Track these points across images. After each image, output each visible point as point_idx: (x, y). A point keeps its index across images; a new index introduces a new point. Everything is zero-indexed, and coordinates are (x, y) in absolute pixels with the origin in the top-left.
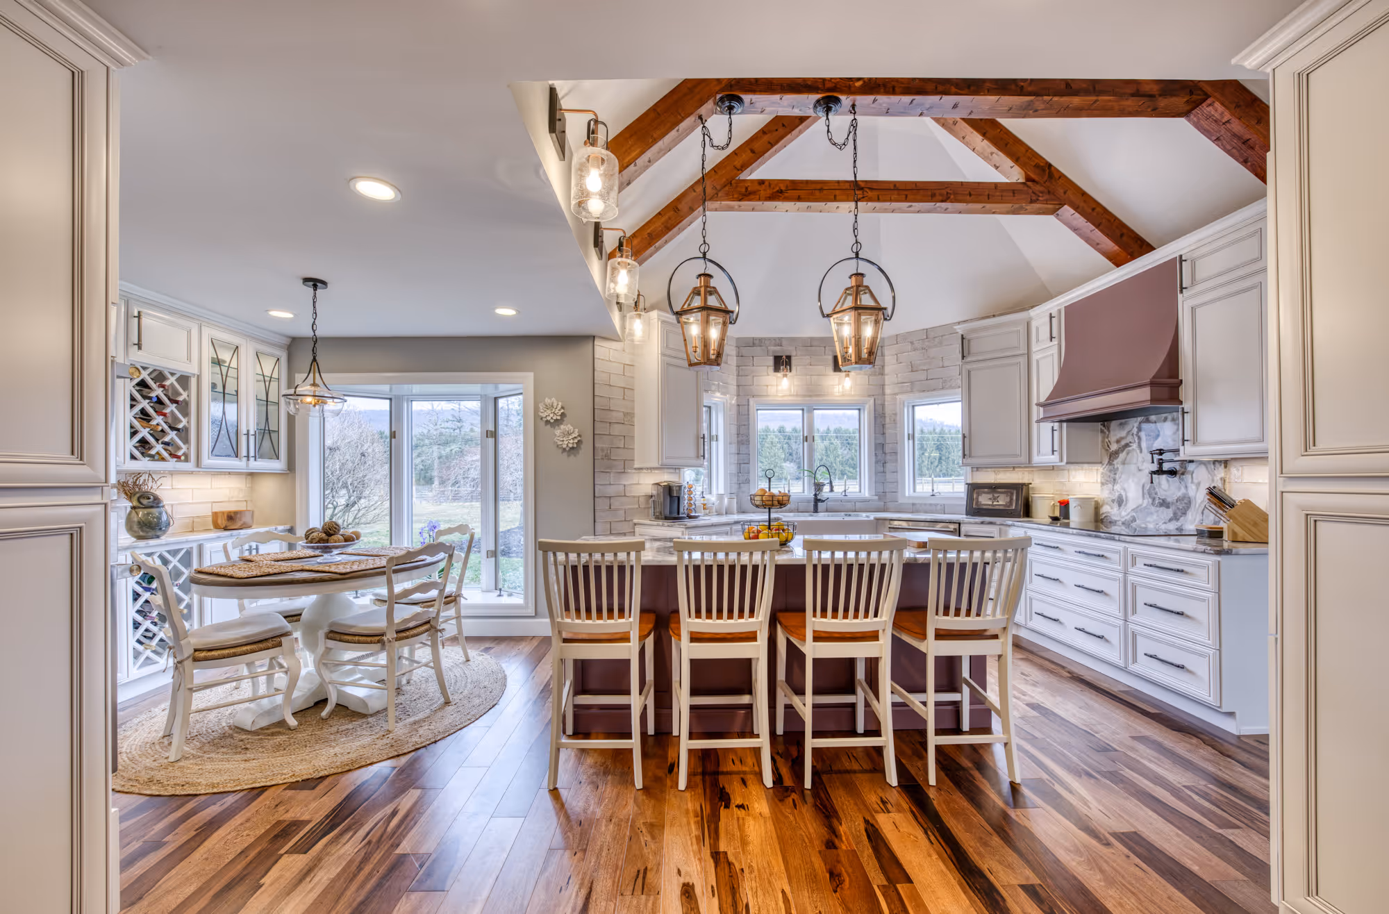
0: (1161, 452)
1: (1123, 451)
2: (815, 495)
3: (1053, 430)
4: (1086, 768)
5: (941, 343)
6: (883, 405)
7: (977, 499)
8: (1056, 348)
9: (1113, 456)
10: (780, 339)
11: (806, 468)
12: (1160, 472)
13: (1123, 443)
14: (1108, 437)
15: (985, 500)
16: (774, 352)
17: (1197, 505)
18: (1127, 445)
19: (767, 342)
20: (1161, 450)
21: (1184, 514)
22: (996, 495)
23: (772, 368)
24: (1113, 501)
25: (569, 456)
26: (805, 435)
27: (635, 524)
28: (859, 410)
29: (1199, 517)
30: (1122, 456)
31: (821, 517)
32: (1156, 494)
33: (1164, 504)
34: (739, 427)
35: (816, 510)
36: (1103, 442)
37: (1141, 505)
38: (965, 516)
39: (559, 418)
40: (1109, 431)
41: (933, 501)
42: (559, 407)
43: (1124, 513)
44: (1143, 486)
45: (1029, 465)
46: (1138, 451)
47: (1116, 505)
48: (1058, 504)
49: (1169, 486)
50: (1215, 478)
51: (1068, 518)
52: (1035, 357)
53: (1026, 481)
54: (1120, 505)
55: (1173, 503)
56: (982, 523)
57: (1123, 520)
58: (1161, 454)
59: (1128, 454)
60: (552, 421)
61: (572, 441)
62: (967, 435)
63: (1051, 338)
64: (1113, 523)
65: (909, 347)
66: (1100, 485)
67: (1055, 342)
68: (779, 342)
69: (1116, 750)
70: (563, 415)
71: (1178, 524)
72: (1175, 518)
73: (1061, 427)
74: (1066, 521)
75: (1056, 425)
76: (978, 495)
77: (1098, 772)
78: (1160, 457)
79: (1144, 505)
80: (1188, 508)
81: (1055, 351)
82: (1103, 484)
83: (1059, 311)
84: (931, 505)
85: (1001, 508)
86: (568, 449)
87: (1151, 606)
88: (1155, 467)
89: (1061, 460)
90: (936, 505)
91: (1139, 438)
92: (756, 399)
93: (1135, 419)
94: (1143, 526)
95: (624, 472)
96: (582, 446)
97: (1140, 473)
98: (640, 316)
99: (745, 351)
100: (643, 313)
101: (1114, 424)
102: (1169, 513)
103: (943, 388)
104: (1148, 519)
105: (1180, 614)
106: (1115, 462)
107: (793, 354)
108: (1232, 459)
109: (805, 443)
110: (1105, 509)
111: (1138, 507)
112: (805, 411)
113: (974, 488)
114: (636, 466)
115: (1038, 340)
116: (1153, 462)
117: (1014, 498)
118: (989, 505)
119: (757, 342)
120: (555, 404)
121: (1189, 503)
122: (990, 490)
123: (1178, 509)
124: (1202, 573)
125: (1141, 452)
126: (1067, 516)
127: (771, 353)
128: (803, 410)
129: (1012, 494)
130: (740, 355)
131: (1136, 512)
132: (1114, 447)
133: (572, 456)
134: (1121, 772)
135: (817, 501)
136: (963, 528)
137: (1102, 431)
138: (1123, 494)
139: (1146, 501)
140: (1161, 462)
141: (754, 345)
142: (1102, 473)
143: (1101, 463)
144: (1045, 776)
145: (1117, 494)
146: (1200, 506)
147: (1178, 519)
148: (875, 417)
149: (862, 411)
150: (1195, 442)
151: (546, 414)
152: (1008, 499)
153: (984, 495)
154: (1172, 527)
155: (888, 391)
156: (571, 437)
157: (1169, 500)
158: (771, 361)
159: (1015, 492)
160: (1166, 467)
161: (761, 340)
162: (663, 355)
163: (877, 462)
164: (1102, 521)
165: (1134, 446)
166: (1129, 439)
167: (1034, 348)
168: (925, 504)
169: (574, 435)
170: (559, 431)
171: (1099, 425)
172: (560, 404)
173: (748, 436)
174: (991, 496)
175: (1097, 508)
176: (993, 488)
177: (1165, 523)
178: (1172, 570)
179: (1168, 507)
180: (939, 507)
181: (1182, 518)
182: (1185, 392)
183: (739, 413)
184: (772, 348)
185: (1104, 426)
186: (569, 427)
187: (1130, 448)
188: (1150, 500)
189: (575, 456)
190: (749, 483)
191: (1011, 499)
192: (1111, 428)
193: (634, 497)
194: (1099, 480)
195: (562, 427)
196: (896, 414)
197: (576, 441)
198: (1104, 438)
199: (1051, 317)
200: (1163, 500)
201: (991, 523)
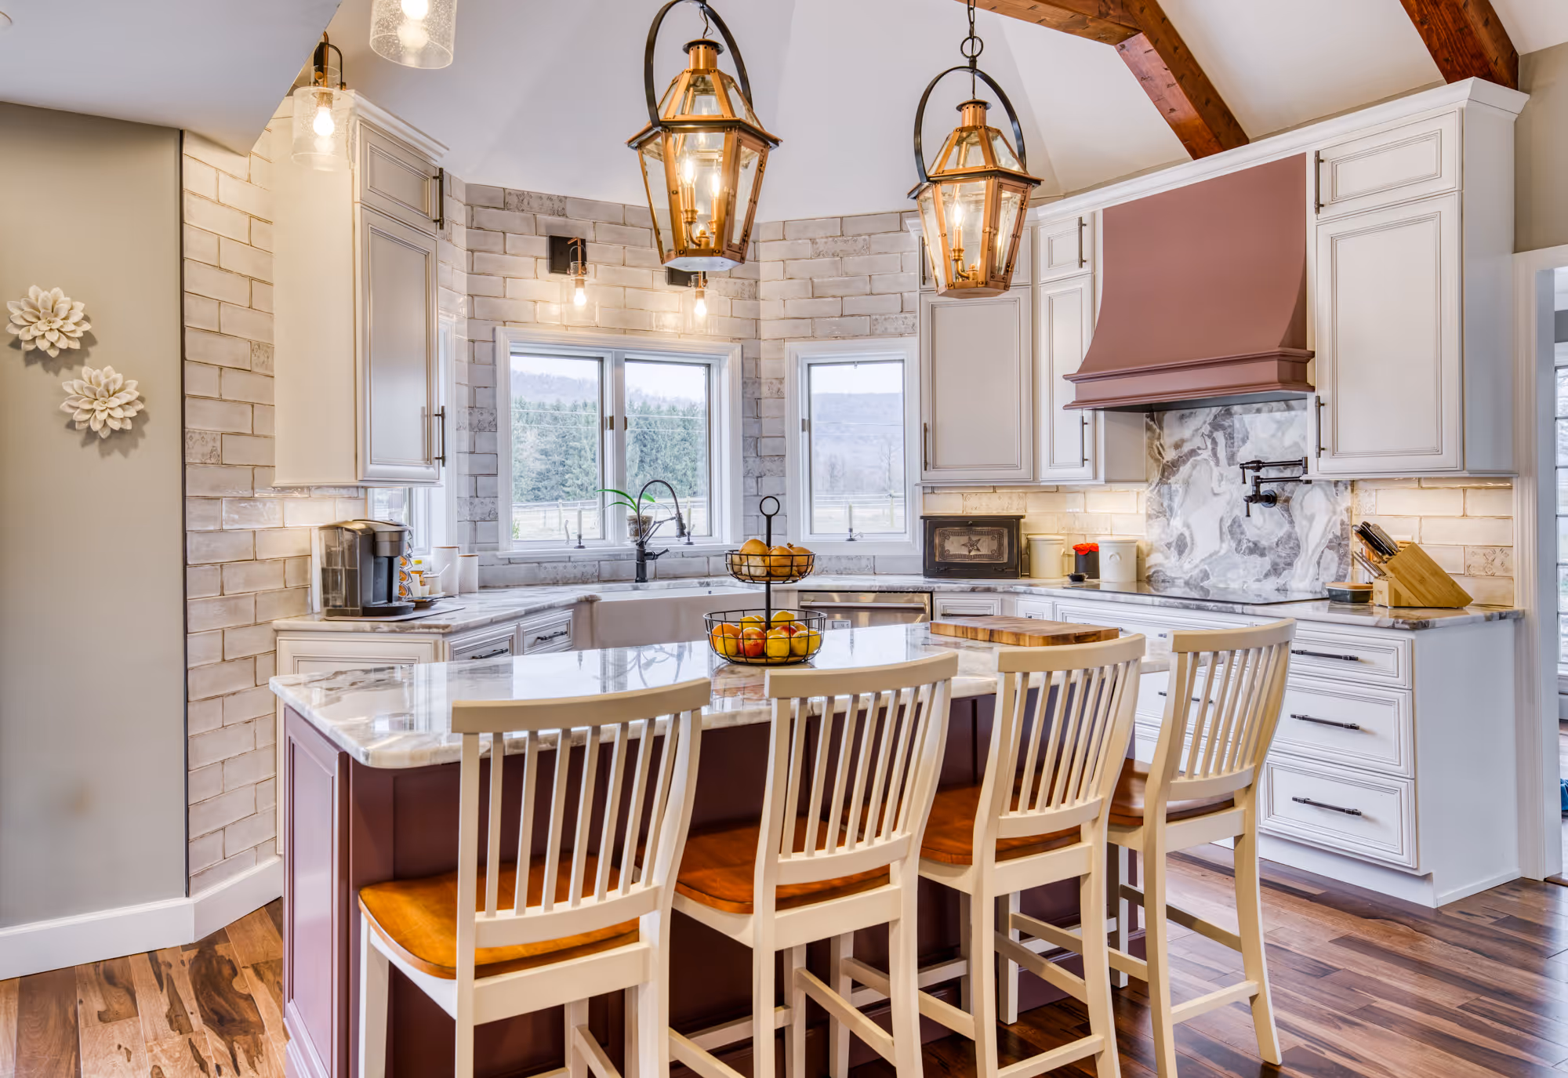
0: (1258, 465)
1: (1184, 462)
2: (641, 545)
3: (1083, 424)
4: (1331, 1010)
5: (867, 248)
6: (757, 360)
7: (942, 546)
8: (1088, 280)
9: (1168, 470)
10: (563, 199)
11: (609, 485)
12: (1255, 498)
13: (1186, 448)
14: (1159, 438)
15: (955, 547)
16: (548, 226)
17: (1310, 552)
18: (1193, 453)
19: (535, 204)
20: (1259, 462)
21: (1290, 564)
22: (974, 538)
23: (544, 264)
24: (1169, 545)
25: (104, 453)
26: (608, 413)
27: (277, 631)
28: (708, 366)
29: (1312, 570)
30: (1185, 470)
31: (655, 591)
32: (1242, 533)
33: (1256, 549)
34: (474, 390)
35: (641, 577)
36: (1150, 447)
37: (1216, 553)
38: (922, 578)
39: (76, 345)
40: (1161, 428)
41: (851, 550)
42: (77, 316)
43: (1187, 566)
44: (1221, 520)
45: (1031, 485)
46: (1212, 463)
47: (1174, 552)
48: (1073, 552)
49: (1264, 520)
50: (1339, 509)
51: (1097, 576)
52: (1045, 292)
53: (1013, 512)
54: (1181, 552)
55: (1271, 548)
56: (973, 590)
57: (1187, 577)
58: (1258, 469)
59: (1194, 467)
60: (53, 353)
61: (118, 413)
62: (930, 427)
63: (1082, 262)
64: (1171, 581)
65: (808, 249)
66: (1144, 518)
67: (1087, 267)
68: (559, 206)
69: (1338, 970)
70: (88, 339)
71: (1280, 581)
72: (1275, 570)
73: (1095, 418)
74: (1095, 581)
75: (1088, 414)
76: (945, 537)
77: (1350, 1013)
78: (1257, 474)
79: (1223, 552)
80: (1296, 555)
81: (1085, 284)
82: (1149, 517)
83: (1094, 215)
84: (849, 558)
85: (985, 561)
86: (104, 434)
87: (1304, 718)
88: (1249, 489)
89: (1096, 477)
90: (859, 558)
91: (1214, 442)
92: (509, 328)
93: (1207, 410)
94: (1222, 585)
95: (251, 499)
96: (147, 428)
97: (1215, 499)
98: (327, 99)
99: (485, 217)
100: (336, 91)
101: (1169, 417)
102: (1266, 563)
103: (871, 334)
104: (1230, 575)
105: (1353, 727)
106: (1172, 480)
107: (589, 236)
108: (1362, 480)
109: (608, 433)
110: (1154, 560)
111: (1211, 556)
112: (608, 365)
113: (934, 526)
114: (279, 482)
115: (1051, 263)
116: (1244, 482)
117: (1006, 541)
118: (964, 556)
119: (513, 201)
120: (63, 308)
121: (1297, 549)
122: (964, 529)
123: (1279, 556)
124: (1388, 661)
125: (1217, 464)
126: (1094, 573)
127: (542, 230)
128: (601, 360)
129: (1001, 536)
130: (474, 226)
131: (1209, 564)
132: (1170, 455)
133: (117, 456)
134: (1374, 1004)
135: (644, 556)
136: (939, 602)
137: (1149, 428)
138: (1187, 534)
139: (1225, 546)
140: (1258, 481)
141: (506, 206)
142: (1148, 500)
143: (1147, 481)
144: (1302, 1042)
145: (1176, 534)
146: (1314, 552)
147: (1280, 574)
148: (744, 383)
149: (714, 371)
150: (1334, 452)
151: (34, 332)
152: (995, 545)
153: (952, 538)
154: (1268, 589)
155: (766, 331)
156: (115, 402)
157: (1264, 543)
158: (542, 247)
159: (1006, 531)
160: (1264, 488)
161: (521, 196)
162: (366, 206)
163: (747, 474)
164: (1149, 579)
165: (1206, 454)
166: (1198, 442)
167: (1044, 276)
168: (838, 558)
169: (125, 398)
170: (76, 383)
171: (1143, 418)
172: (80, 306)
173: (493, 412)
174: (964, 539)
175: (1140, 558)
176: (968, 525)
177: (1259, 580)
178: (1339, 657)
179: (1262, 555)
180: (864, 563)
181: (1286, 572)
182: (1316, 372)
183: (473, 360)
184: (545, 218)
185: (1153, 419)
186: (109, 374)
187: (1198, 458)
188: (1234, 545)
189: (125, 453)
190: (496, 519)
191: (1000, 545)
192: (1165, 424)
193: (275, 560)
194: (1143, 511)
195: (86, 371)
196: (781, 380)
197: (132, 412)
198: (1151, 439)
199: (1081, 225)
200: (1255, 544)
201: (988, 590)
